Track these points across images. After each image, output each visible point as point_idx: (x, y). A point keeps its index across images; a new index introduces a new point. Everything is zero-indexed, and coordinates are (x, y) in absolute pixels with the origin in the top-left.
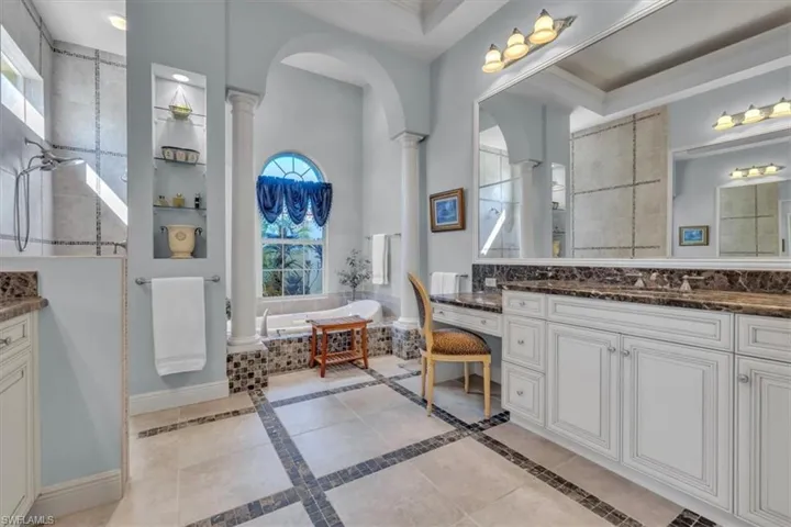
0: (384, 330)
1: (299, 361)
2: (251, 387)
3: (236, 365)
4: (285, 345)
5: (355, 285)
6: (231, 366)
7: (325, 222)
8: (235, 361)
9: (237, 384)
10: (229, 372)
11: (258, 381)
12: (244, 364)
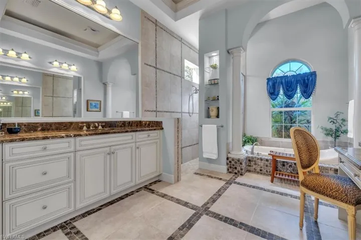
1: (267, 171)
2: (236, 173)
3: (230, 162)
6: (228, 162)
8: (229, 160)
9: (230, 170)
10: (227, 164)
11: (239, 172)
12: (233, 163)
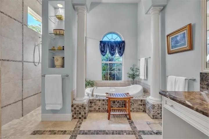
0: (142, 101)
1: (103, 109)
2: (80, 118)
3: (75, 108)
4: (98, 102)
5: (134, 78)
6: (73, 109)
7: (122, 55)
8: (74, 107)
9: (75, 116)
10: (72, 111)
11: (82, 116)
12: (77, 109)
